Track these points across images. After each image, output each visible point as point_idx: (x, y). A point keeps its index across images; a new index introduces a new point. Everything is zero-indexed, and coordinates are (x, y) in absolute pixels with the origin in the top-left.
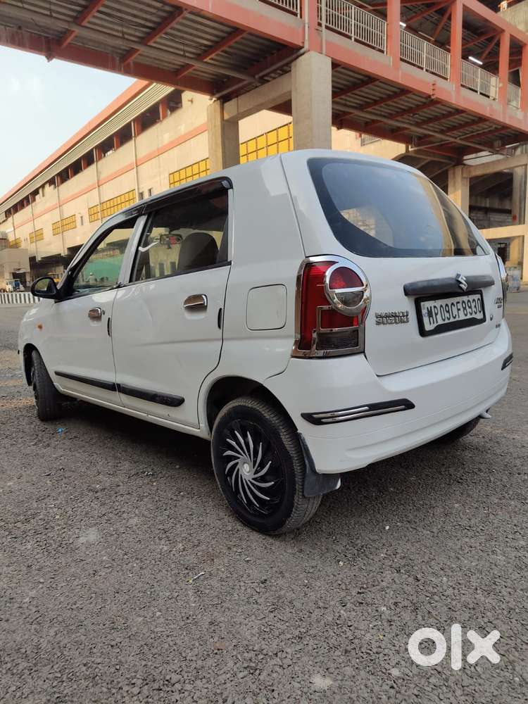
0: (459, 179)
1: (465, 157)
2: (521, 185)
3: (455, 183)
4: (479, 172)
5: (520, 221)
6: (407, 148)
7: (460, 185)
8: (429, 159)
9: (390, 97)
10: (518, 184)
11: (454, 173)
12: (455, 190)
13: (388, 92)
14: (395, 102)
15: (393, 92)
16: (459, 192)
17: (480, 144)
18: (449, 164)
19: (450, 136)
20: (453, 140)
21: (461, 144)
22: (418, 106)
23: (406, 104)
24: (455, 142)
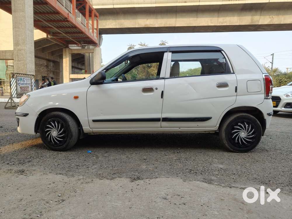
0: (68, 53)
1: (69, 45)
2: (88, 60)
3: (66, 54)
4: (76, 52)
5: (88, 73)
6: (47, 36)
7: (68, 56)
8: (55, 42)
9: (48, 13)
10: (87, 59)
11: (65, 51)
12: (66, 57)
13: (48, 11)
14: (49, 16)
15: (50, 11)
16: (68, 59)
17: (78, 41)
18: (63, 46)
19: (68, 36)
20: (69, 37)
21: (71, 40)
22: (58, 20)
23: (54, 18)
24: (69, 38)
